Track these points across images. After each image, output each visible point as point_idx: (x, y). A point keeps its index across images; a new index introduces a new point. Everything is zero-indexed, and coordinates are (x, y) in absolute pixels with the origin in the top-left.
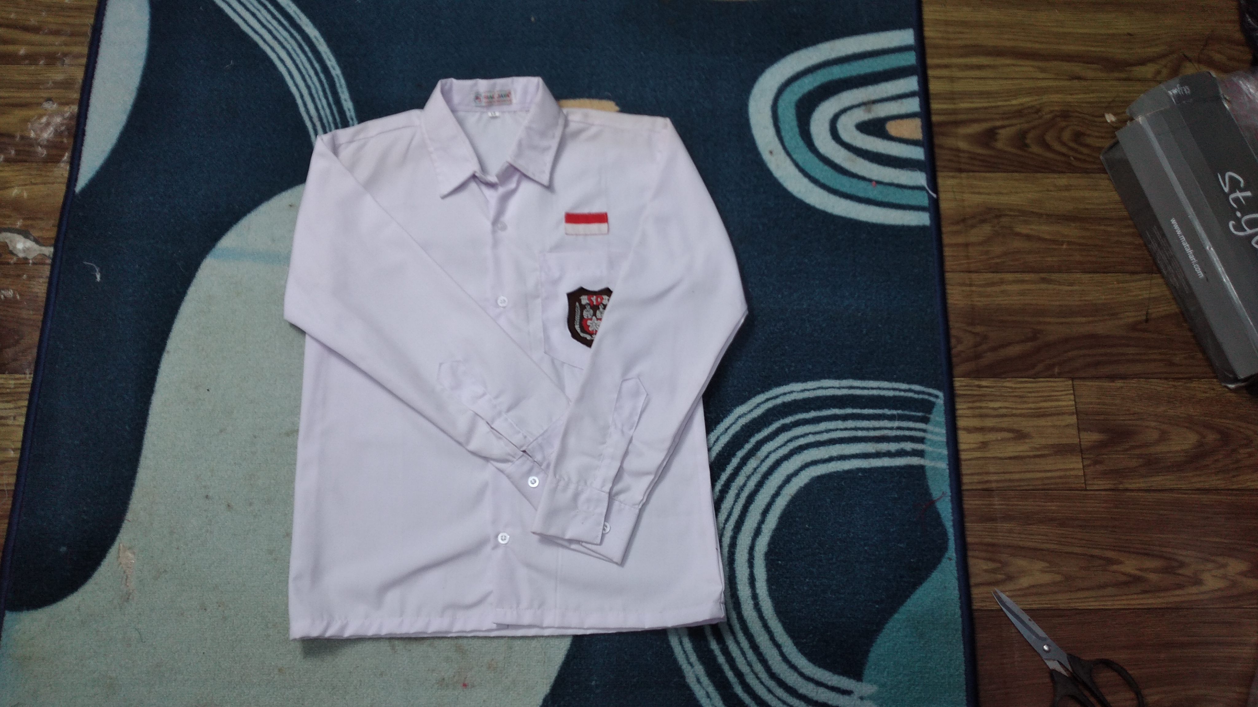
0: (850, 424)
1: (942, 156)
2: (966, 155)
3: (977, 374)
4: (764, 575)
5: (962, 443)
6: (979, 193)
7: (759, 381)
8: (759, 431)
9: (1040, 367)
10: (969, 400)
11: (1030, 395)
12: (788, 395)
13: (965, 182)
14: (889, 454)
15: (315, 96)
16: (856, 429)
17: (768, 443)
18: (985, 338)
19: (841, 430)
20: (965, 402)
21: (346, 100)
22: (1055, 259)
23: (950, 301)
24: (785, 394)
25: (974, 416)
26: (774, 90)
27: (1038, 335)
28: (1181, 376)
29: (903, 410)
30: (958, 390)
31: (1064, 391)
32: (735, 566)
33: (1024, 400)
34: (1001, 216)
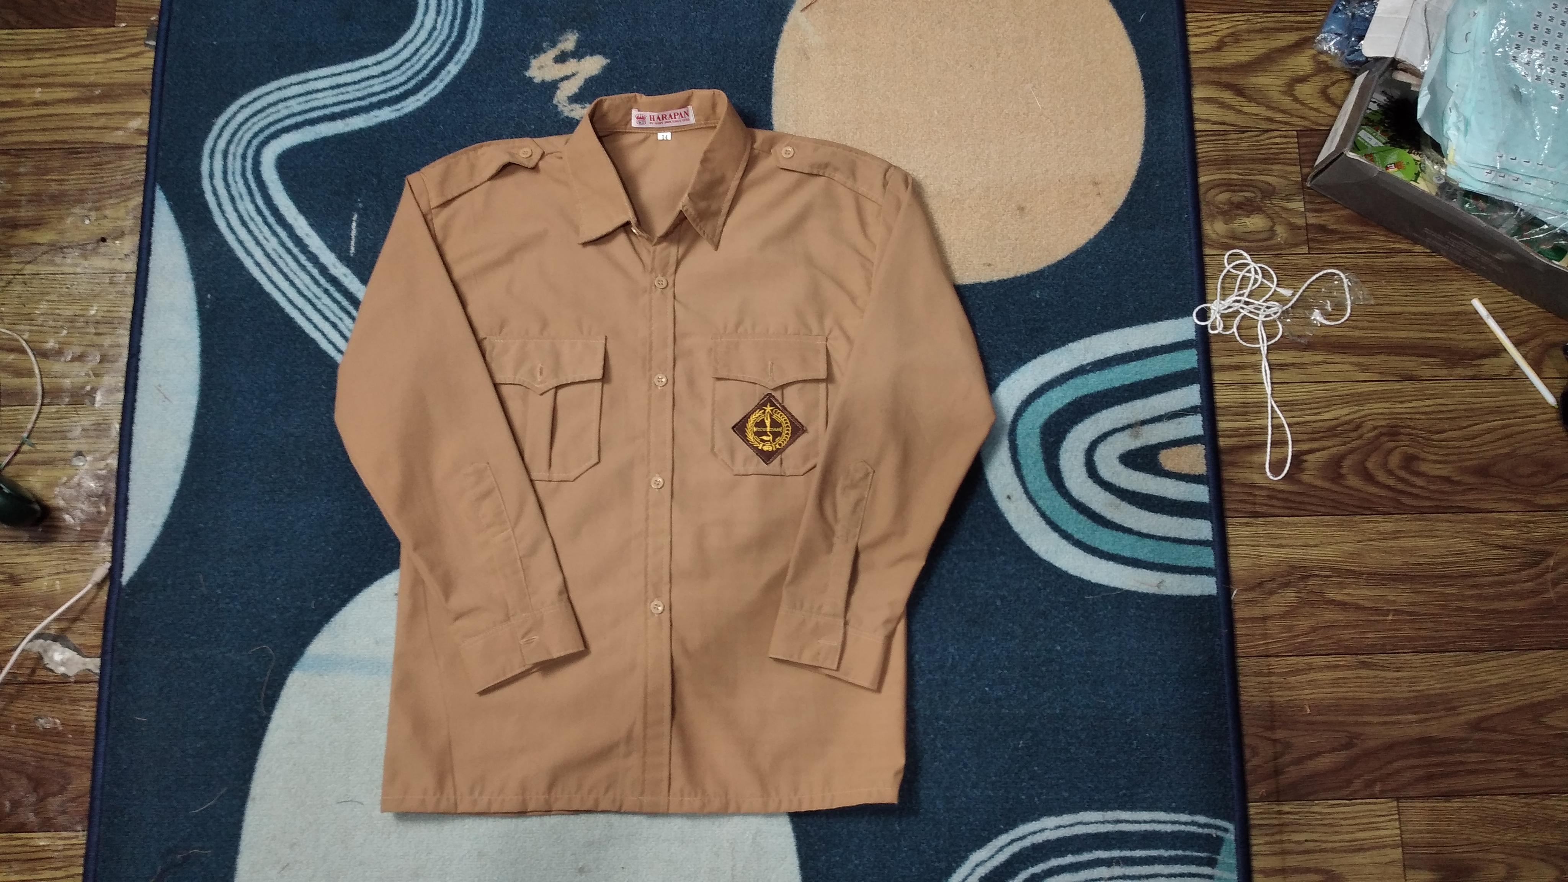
0: (1118, 871)
1: (1231, 494)
2: (1264, 493)
3: (1277, 796)
6: (1282, 546)
7: (1002, 815)
9: (1357, 784)
10: (1269, 832)
11: (1343, 822)
12: (1038, 834)
13: (1260, 530)
16: (1124, 878)
18: (1287, 746)
19: (1106, 879)
20: (1262, 835)
22: (1379, 635)
23: (1244, 697)
24: (1034, 833)
25: (1274, 854)
26: (1014, 410)
27: (1355, 741)
28: (1535, 790)
29: (1184, 850)
30: (1254, 818)
31: (1387, 815)
33: (1337, 829)
34: (1307, 577)
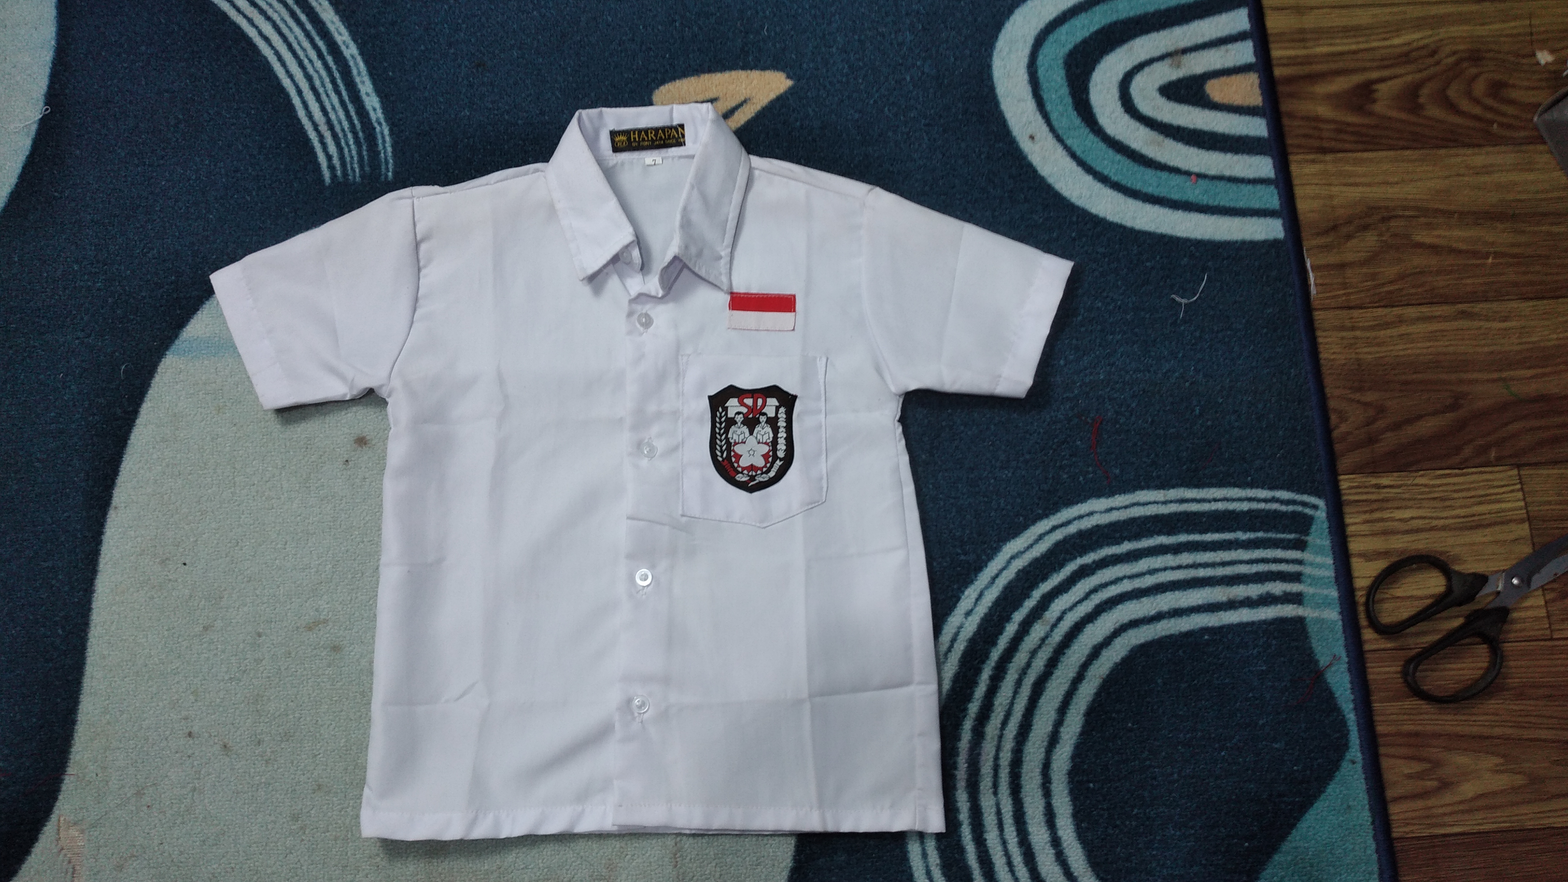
0: (1186, 558)
1: (1293, 128)
2: (1332, 126)
3: (1373, 467)
4: (1068, 807)
5: (1358, 577)
6: (1356, 185)
7: (1040, 498)
8: (1044, 578)
9: (1467, 451)
10: (1366, 509)
11: (1456, 495)
12: (1086, 519)
13: (1330, 167)
14: (1249, 603)
15: (321, 90)
16: (1195, 566)
17: (1060, 597)
18: (1381, 410)
19: (1173, 568)
20: (1358, 512)
21: (368, 95)
22: (1480, 280)
23: (1324, 355)
24: (1081, 517)
25: (1374, 534)
26: (1030, 41)
27: (1462, 402)
29: (1266, 531)
30: (1345, 494)
31: (1507, 485)
32: (1022, 795)
33: (1448, 503)
34: (1390, 218)
